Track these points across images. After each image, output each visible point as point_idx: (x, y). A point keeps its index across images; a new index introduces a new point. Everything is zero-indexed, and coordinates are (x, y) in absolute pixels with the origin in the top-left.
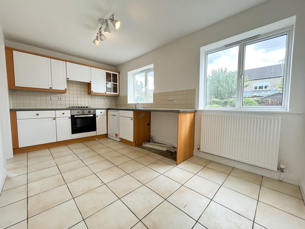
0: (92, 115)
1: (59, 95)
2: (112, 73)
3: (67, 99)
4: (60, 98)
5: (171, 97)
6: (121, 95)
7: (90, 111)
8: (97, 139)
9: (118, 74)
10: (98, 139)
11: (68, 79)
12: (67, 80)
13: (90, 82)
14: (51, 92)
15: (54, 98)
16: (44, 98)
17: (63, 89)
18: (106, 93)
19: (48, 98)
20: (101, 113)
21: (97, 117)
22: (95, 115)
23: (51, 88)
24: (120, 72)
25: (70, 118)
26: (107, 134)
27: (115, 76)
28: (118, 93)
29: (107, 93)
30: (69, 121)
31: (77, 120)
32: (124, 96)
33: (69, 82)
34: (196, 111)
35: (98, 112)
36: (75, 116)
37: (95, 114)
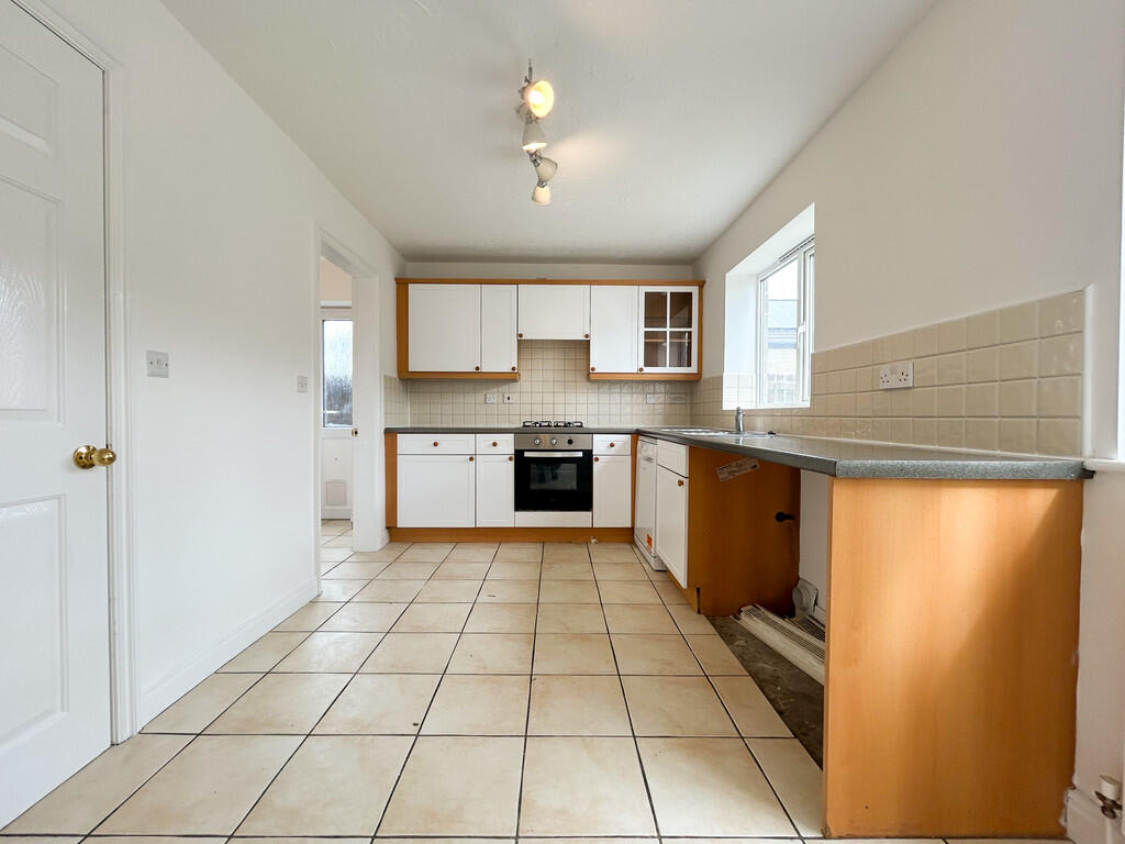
0: (580, 454)
1: (504, 388)
2: (668, 290)
3: (526, 398)
4: (506, 396)
5: (893, 371)
6: (706, 375)
7: (573, 437)
8: (593, 541)
9: (694, 290)
10: (599, 542)
11: (521, 336)
12: (519, 341)
13: (587, 336)
14: (478, 380)
15: (494, 395)
16: (470, 398)
17: (506, 368)
18: (641, 370)
19: (480, 397)
20: (612, 445)
21: (597, 460)
22: (588, 454)
23: (477, 368)
24: (704, 282)
25: (510, 459)
26: (632, 529)
27: (683, 301)
28: (693, 369)
29: (648, 370)
30: (508, 470)
31: (533, 466)
32: (713, 378)
33: (524, 345)
34: (1087, 474)
35: (600, 445)
36: (527, 454)
37: (592, 451)
